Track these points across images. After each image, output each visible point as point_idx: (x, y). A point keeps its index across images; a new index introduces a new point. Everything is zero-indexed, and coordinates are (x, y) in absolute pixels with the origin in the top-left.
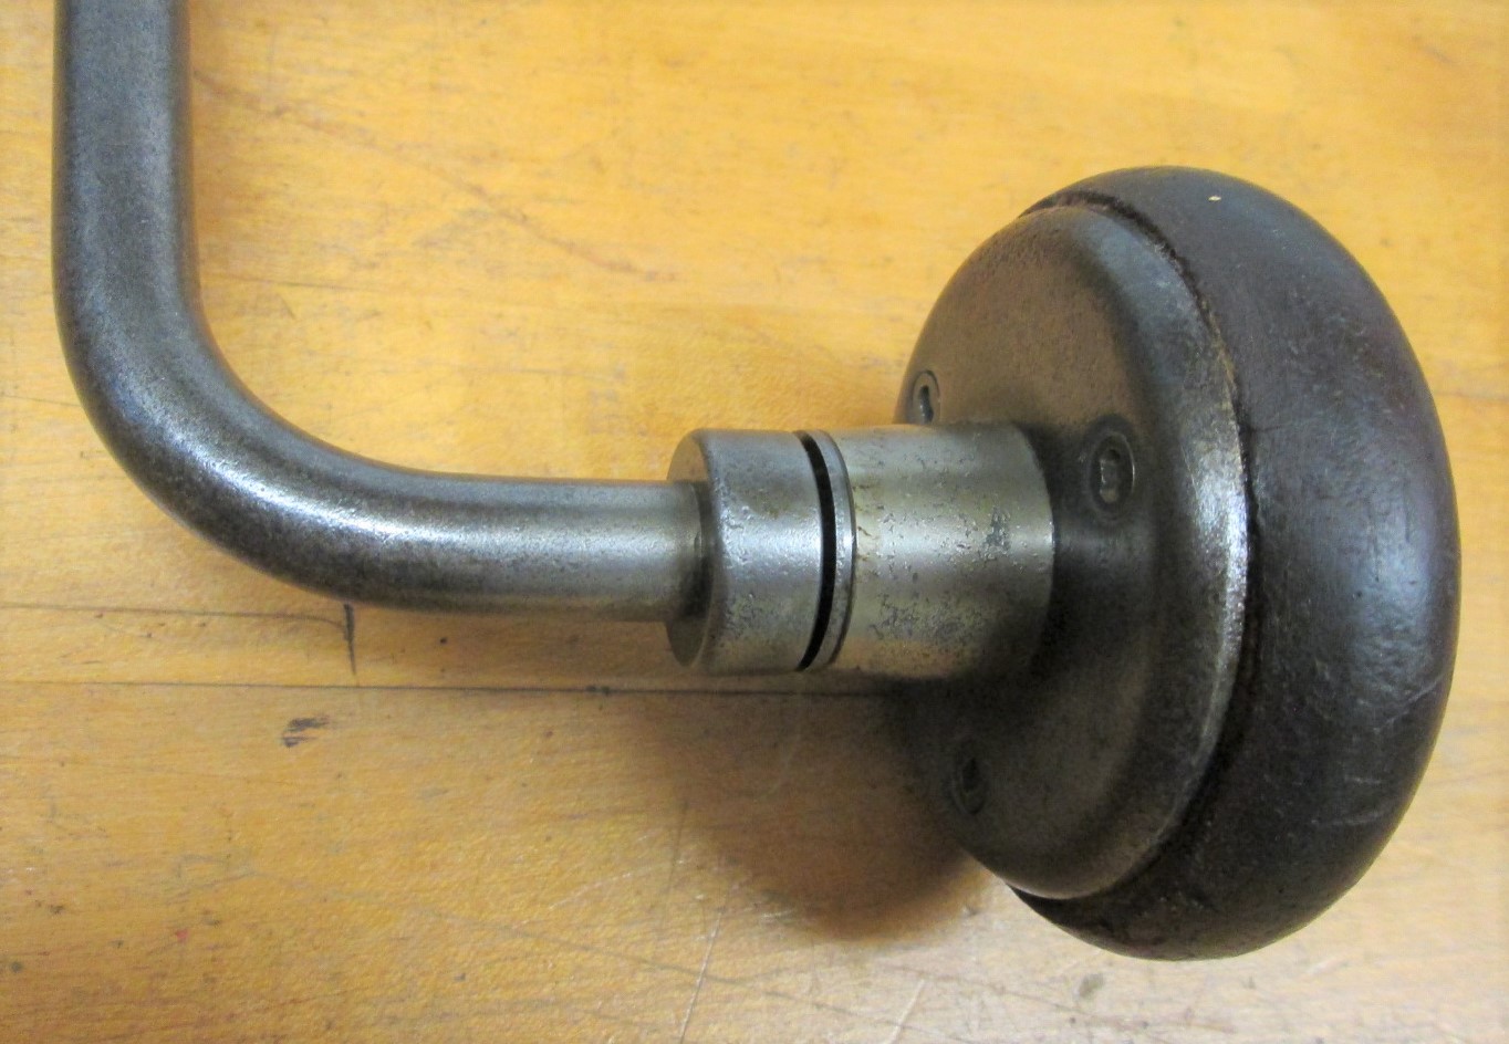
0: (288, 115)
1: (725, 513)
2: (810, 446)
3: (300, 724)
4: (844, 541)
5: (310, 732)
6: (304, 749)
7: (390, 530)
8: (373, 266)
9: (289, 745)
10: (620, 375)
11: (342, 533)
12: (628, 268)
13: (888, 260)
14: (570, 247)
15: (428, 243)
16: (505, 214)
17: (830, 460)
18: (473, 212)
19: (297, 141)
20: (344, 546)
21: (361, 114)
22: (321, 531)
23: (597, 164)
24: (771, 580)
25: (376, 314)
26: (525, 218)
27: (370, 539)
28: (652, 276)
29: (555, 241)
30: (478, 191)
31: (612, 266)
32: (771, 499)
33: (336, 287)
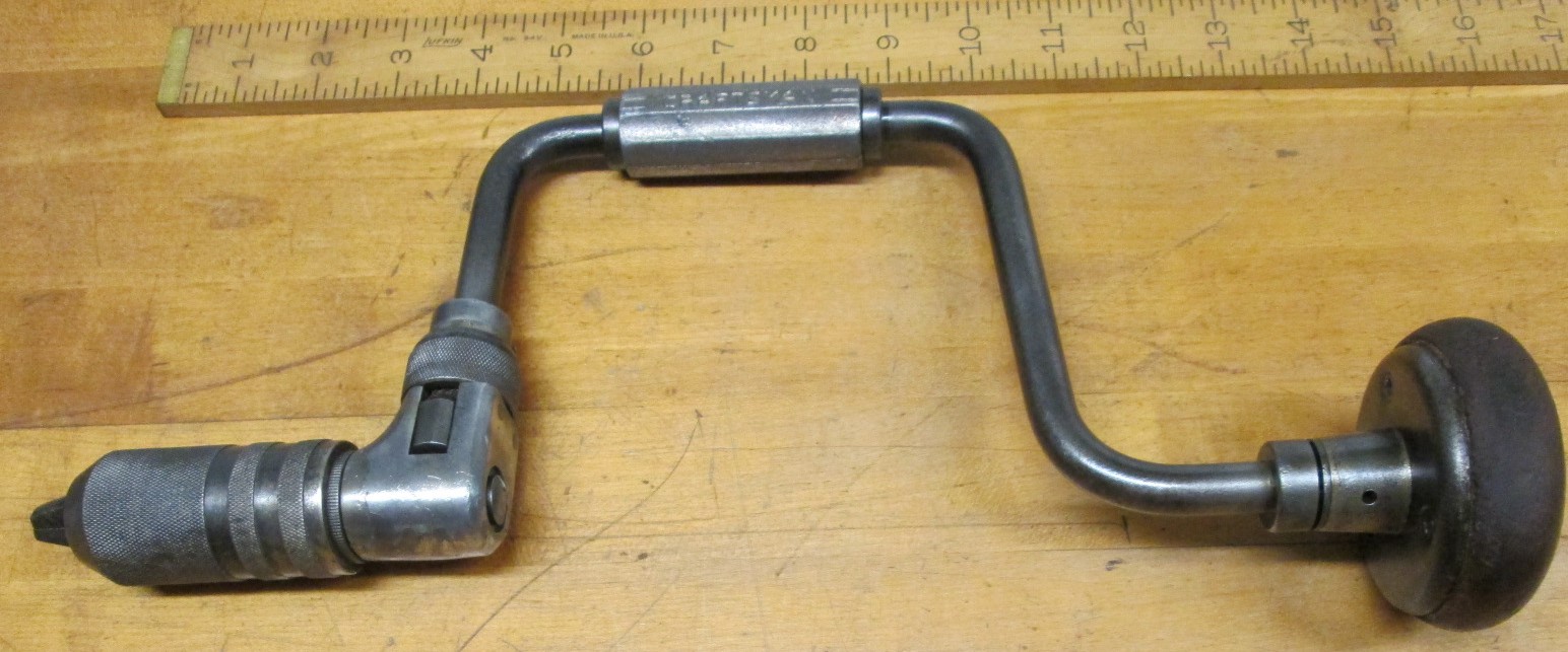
0: (1071, 324)
1: (1281, 469)
2: (1312, 443)
3: (1112, 563)
4: (1326, 478)
5: (1115, 565)
6: (1114, 572)
7: (1160, 486)
8: (1114, 382)
9: (1109, 569)
10: (1225, 417)
11: (1144, 487)
12: (1224, 370)
13: (1348, 350)
14: (1197, 363)
15: (1135, 370)
16: (1166, 353)
17: (1320, 450)
18: (1152, 354)
19: (1076, 334)
20: (1146, 491)
21: (1100, 318)
22: (1137, 486)
23: (1204, 325)
24: (1299, 494)
25: (1118, 402)
26: (1176, 353)
27: (1154, 489)
28: (1235, 372)
29: (1190, 362)
30: (1153, 344)
31: (1217, 370)
32: (1298, 463)
33: (1101, 393)
